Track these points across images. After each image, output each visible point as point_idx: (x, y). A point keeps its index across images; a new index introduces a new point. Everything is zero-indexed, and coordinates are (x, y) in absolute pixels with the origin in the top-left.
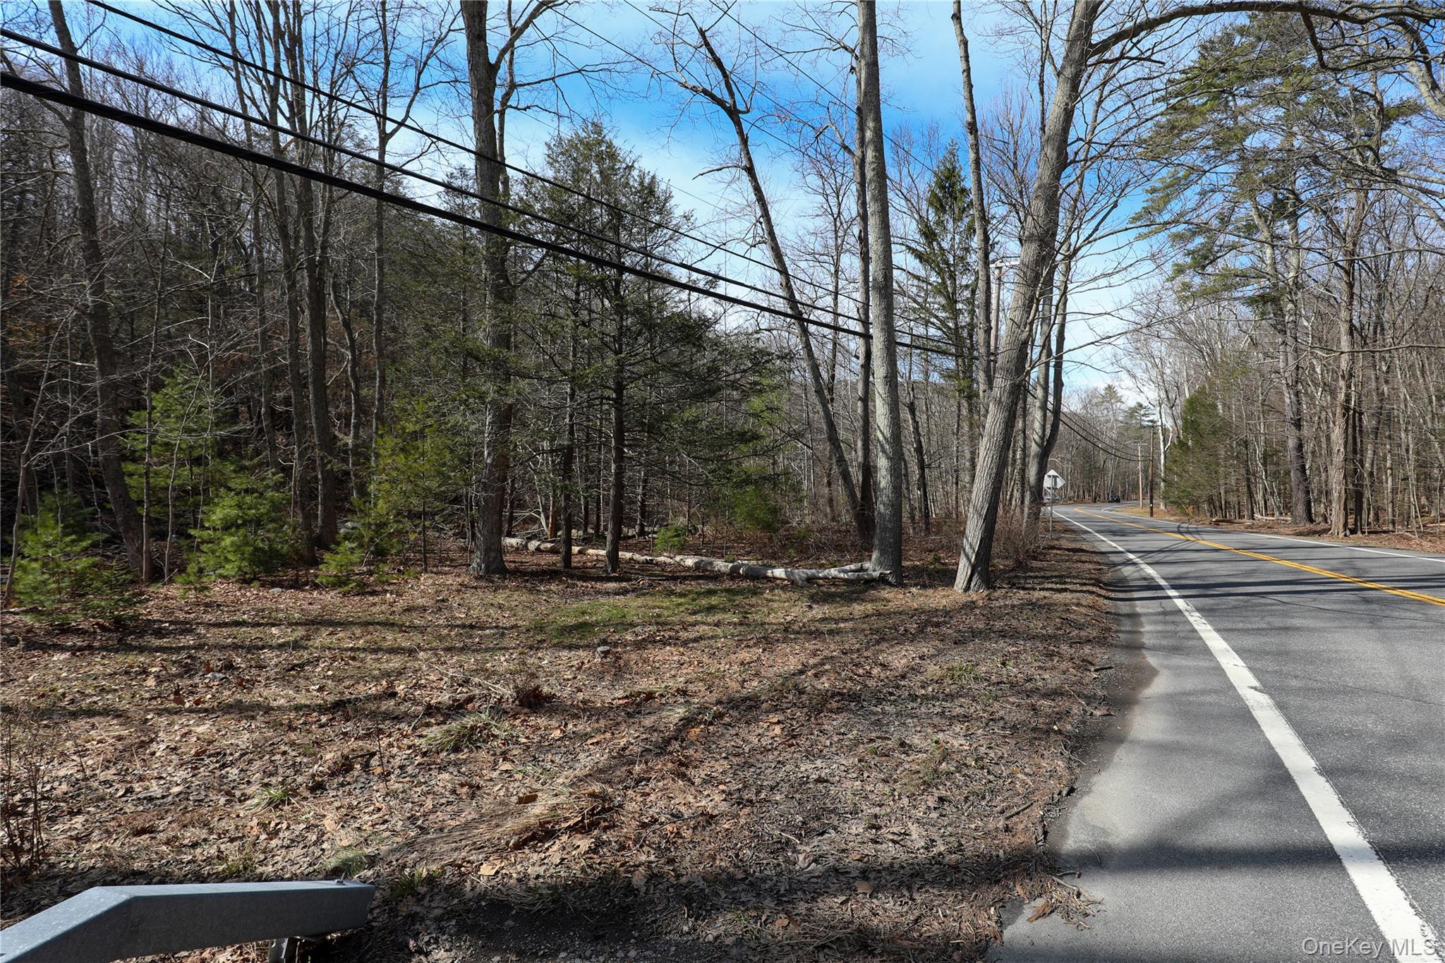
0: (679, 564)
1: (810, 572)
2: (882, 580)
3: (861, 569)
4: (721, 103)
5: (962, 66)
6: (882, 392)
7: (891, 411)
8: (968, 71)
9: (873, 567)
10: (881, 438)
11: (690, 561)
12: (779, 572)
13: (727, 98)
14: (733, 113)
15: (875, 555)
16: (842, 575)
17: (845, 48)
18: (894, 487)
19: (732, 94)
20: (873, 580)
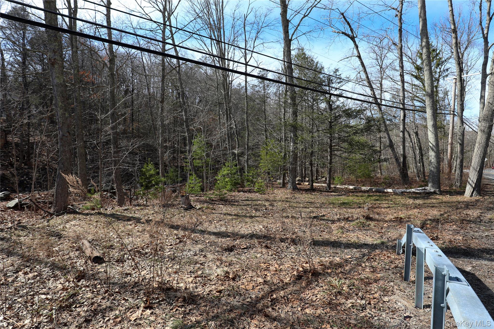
0: (347, 188)
1: (403, 190)
2: (435, 193)
3: (425, 189)
4: (348, 35)
5: (450, 9)
6: (431, 129)
7: (435, 136)
8: (452, 10)
9: (430, 188)
10: (431, 145)
11: (351, 187)
12: (390, 190)
13: (350, 33)
14: (353, 39)
15: (430, 185)
16: (417, 191)
17: (394, 9)
18: (437, 162)
19: (352, 32)
20: (431, 193)
